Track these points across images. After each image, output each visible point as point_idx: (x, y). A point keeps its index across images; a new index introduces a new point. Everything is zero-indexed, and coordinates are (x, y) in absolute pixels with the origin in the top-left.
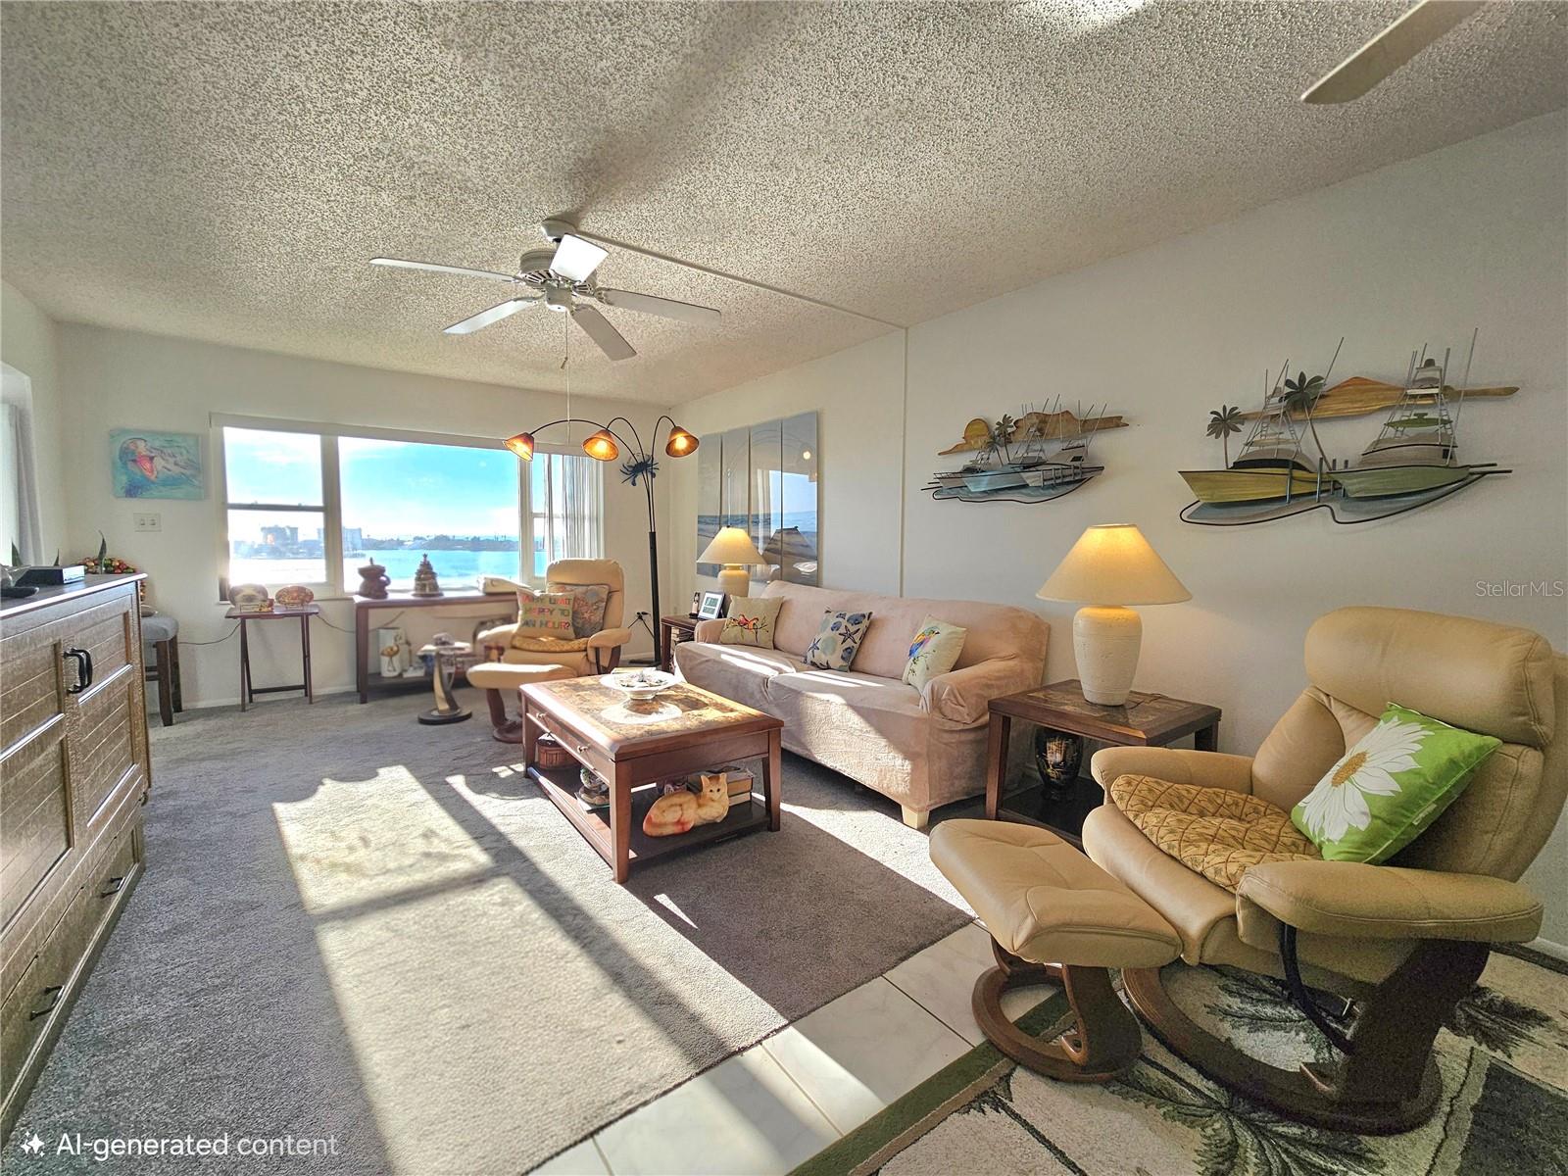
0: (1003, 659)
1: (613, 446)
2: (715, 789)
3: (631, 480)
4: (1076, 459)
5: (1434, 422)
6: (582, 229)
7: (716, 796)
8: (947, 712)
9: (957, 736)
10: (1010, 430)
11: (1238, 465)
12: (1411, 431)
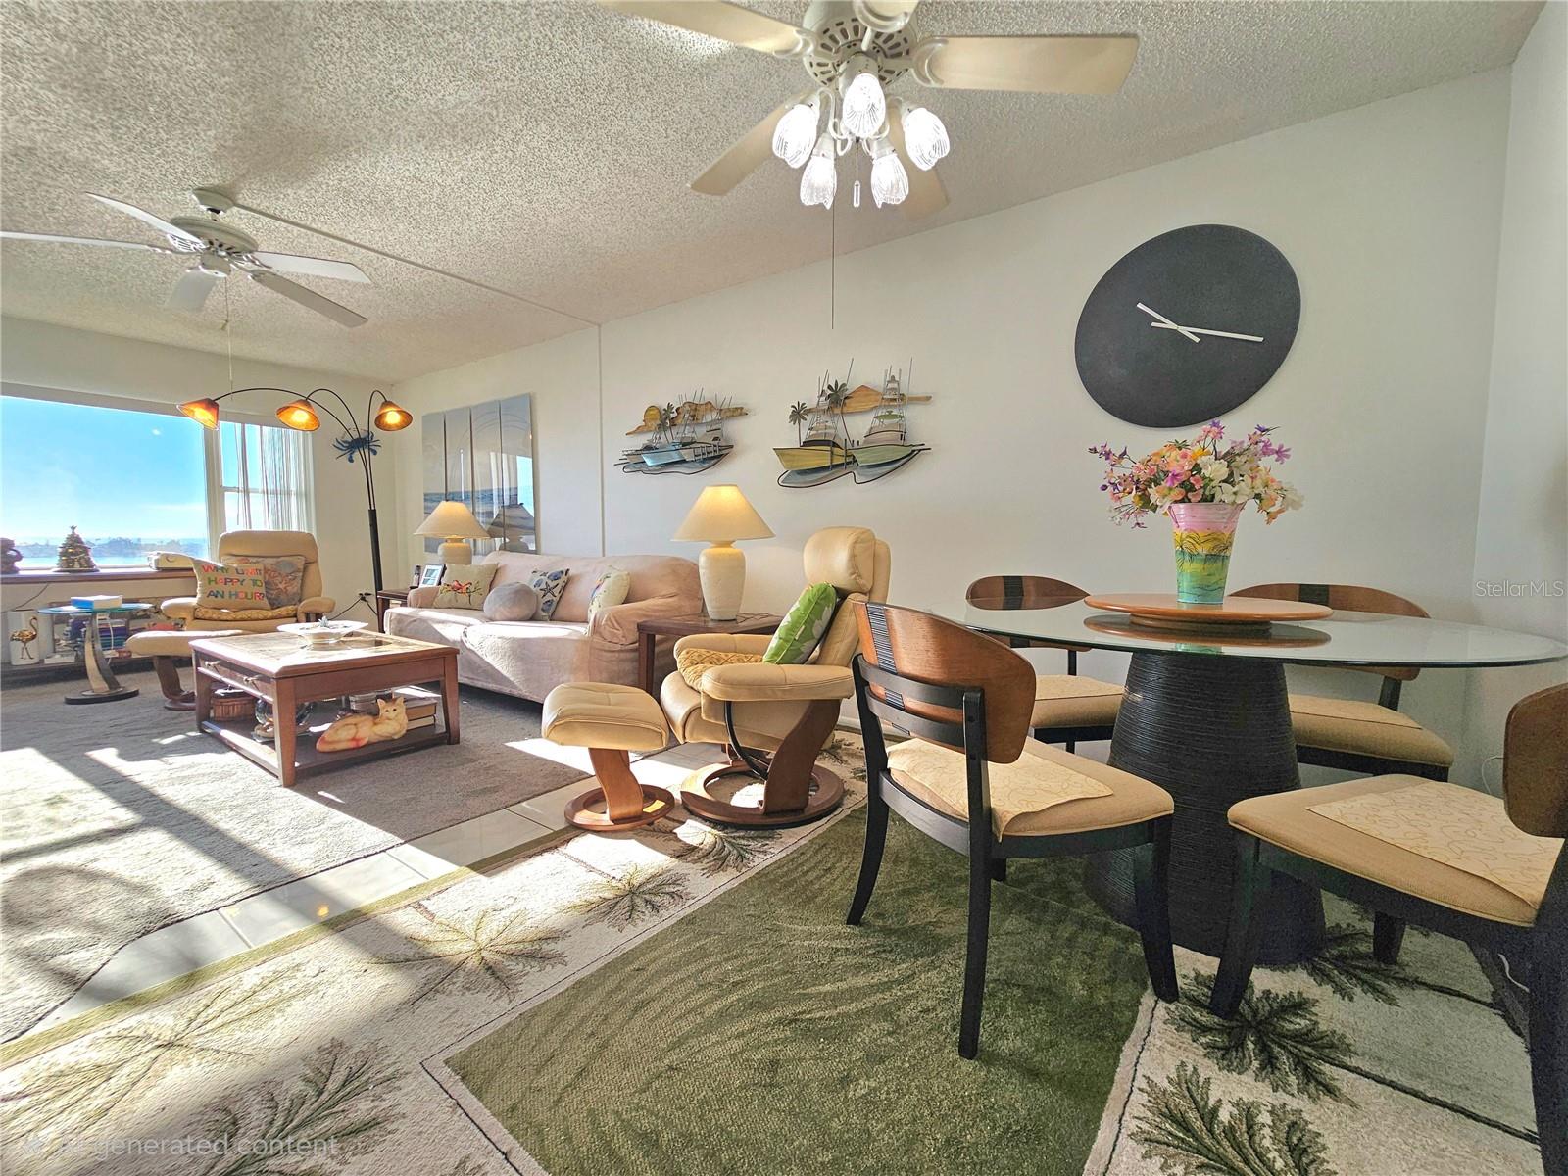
0: (664, 596)
1: (314, 418)
2: (391, 708)
3: (348, 455)
4: (716, 439)
5: (895, 416)
6: (240, 202)
7: (392, 715)
8: (606, 635)
9: (617, 654)
10: (672, 416)
11: (806, 443)
12: (887, 422)
